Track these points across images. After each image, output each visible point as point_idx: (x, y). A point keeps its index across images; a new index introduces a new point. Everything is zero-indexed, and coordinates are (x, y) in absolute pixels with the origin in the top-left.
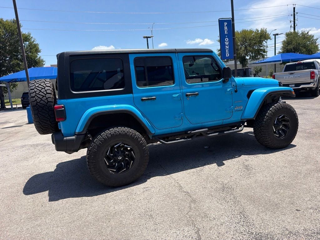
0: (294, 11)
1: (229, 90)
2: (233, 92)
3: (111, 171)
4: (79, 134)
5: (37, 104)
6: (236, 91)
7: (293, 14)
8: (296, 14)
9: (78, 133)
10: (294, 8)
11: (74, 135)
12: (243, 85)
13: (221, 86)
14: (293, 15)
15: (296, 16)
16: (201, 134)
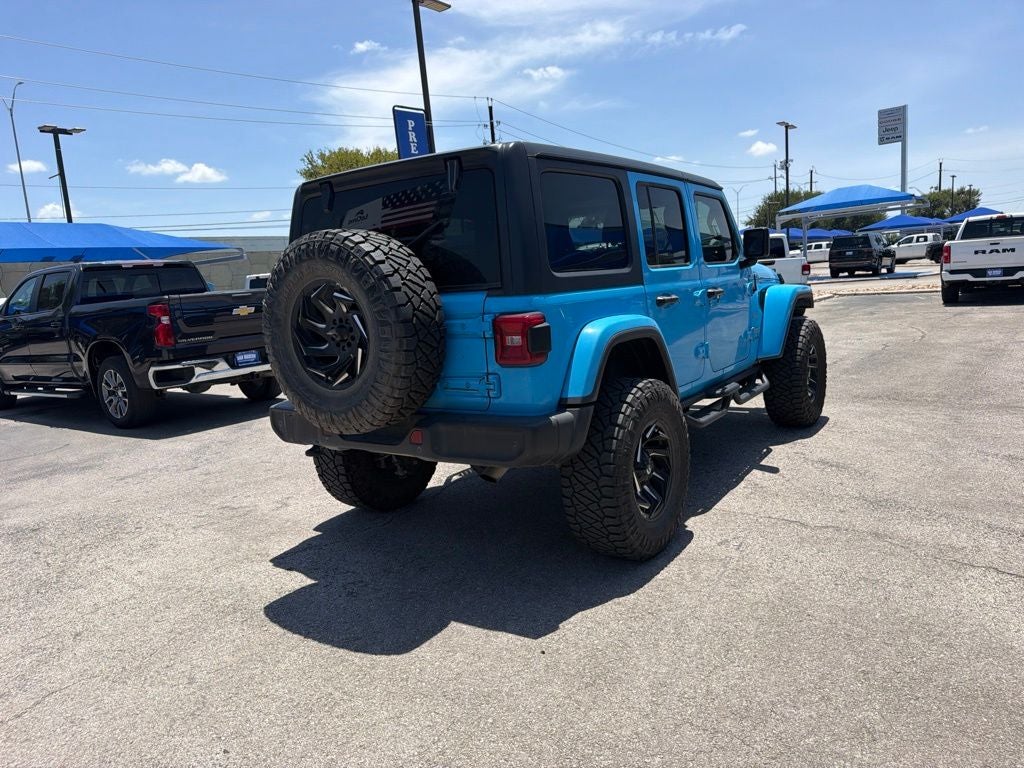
0: (491, 118)
1: (748, 285)
3: (642, 510)
4: (583, 404)
5: (414, 315)
6: (754, 290)
7: (489, 124)
8: (495, 124)
9: (584, 398)
10: (491, 108)
11: (563, 405)
13: (739, 276)
14: (489, 127)
15: (496, 131)
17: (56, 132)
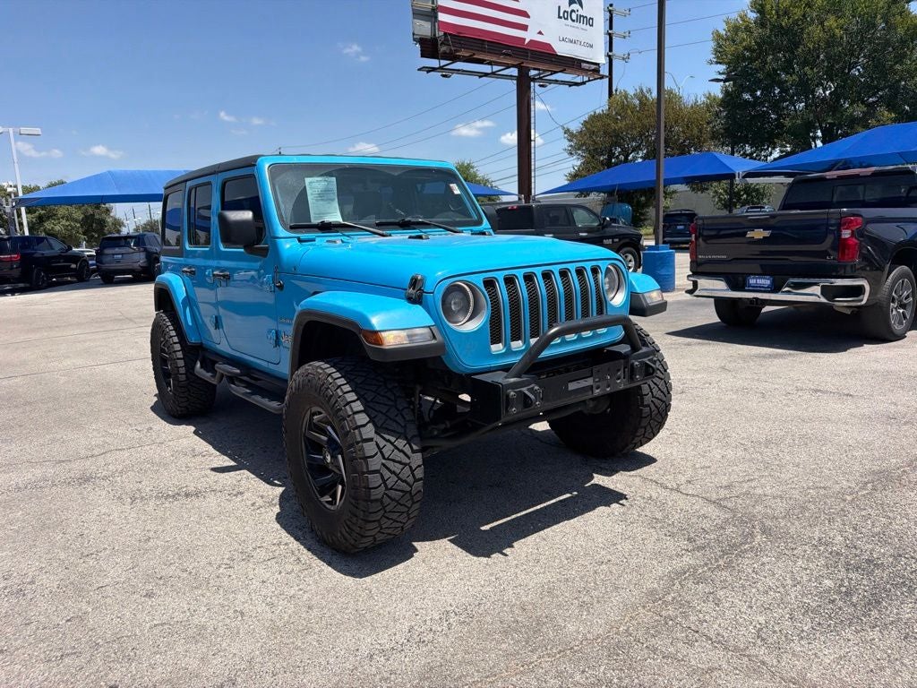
1: (267, 277)
12: (295, 271)
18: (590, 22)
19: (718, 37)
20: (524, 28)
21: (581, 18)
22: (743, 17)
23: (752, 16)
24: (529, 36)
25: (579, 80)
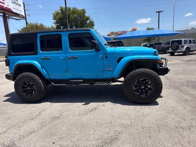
1: (100, 56)
2: (105, 58)
3: (24, 94)
6: (107, 57)
9: (12, 73)
12: (113, 53)
13: (95, 54)
16: (76, 83)
17: (159, 12)
18: (20, 5)
19: (54, 14)
20: (4, 4)
21: (17, 4)
22: (58, 11)
23: (60, 11)
24: (5, 6)
25: (19, 19)
